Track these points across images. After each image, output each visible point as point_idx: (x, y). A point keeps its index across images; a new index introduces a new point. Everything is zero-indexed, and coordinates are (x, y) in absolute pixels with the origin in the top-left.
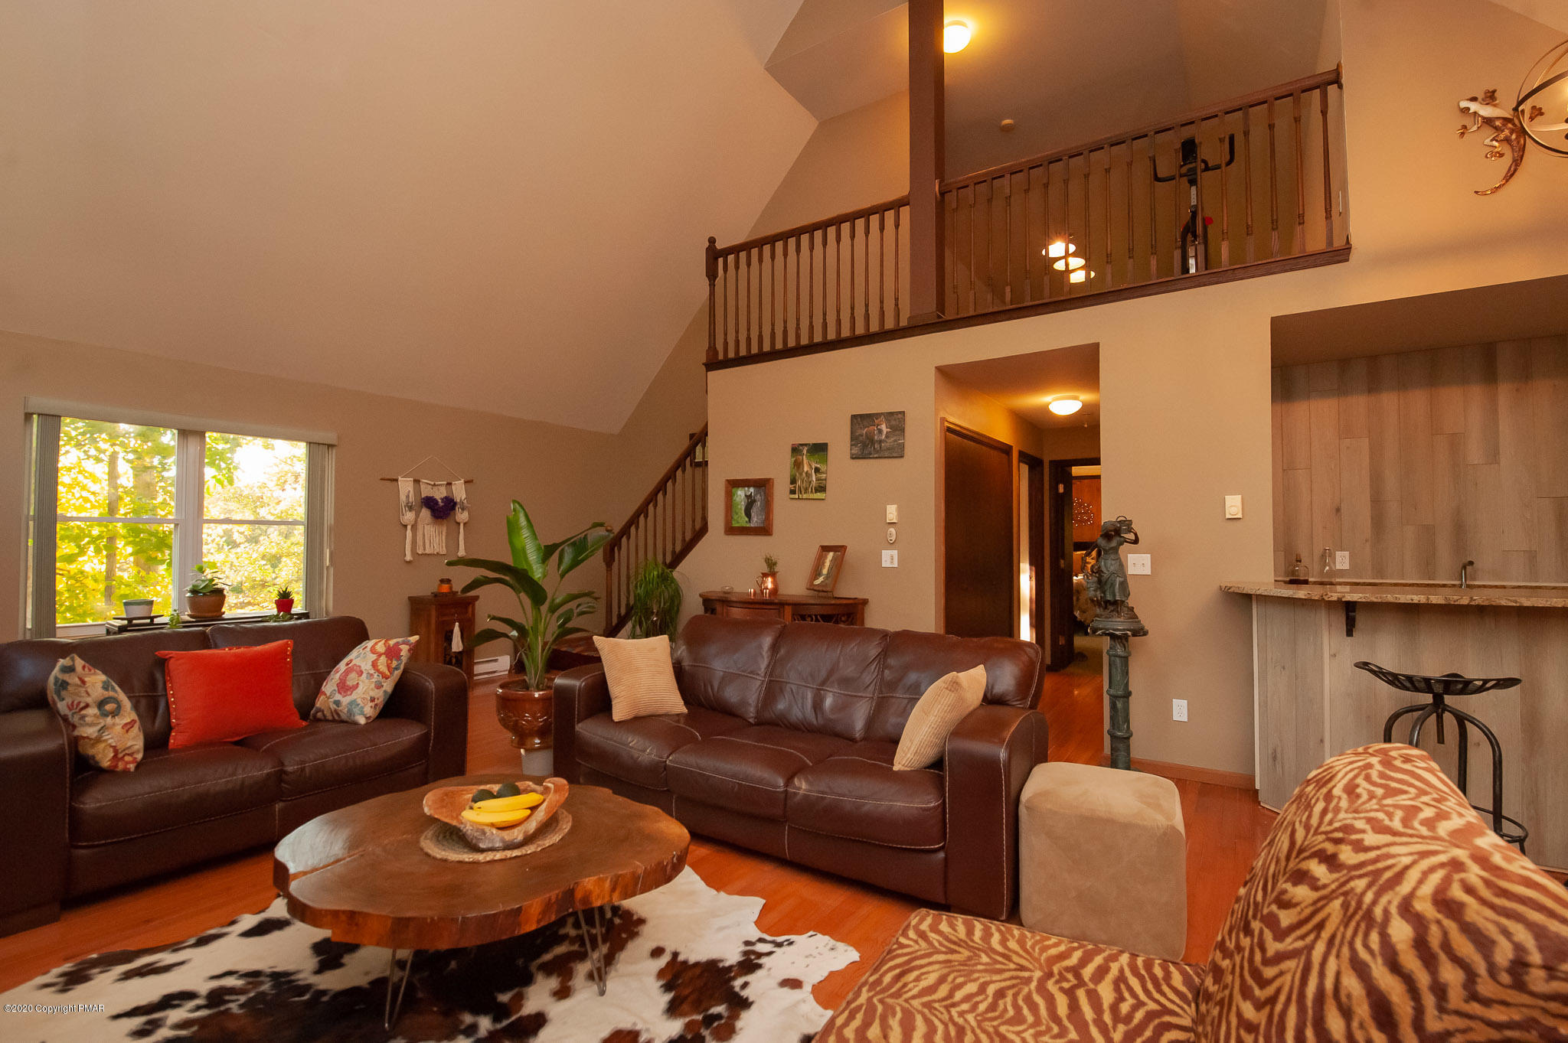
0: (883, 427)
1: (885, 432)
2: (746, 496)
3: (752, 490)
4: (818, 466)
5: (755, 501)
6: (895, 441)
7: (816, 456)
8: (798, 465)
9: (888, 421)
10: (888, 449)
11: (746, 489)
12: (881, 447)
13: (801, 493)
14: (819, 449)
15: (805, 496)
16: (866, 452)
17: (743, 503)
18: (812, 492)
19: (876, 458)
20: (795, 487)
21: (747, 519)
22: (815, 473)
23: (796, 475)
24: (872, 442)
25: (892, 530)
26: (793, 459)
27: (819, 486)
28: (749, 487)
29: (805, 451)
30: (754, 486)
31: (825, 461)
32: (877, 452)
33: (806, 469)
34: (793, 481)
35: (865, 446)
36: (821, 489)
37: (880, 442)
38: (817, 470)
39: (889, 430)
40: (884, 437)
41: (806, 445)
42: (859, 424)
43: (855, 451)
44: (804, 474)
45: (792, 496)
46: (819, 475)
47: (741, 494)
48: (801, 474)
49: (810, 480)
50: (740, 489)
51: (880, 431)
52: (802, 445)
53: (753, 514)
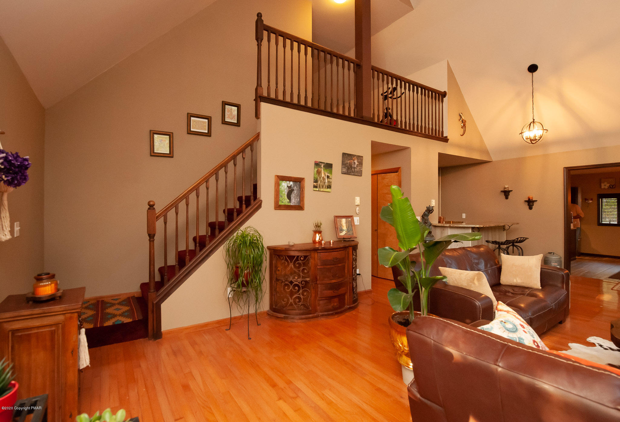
0: (356, 161)
1: (356, 164)
2: (287, 186)
3: (291, 183)
4: (329, 175)
5: (293, 190)
6: (360, 169)
7: (328, 170)
8: (319, 173)
9: (358, 159)
10: (357, 172)
11: (288, 182)
12: (354, 171)
13: (320, 188)
14: (329, 166)
15: (322, 190)
16: (349, 171)
17: (286, 191)
18: (325, 188)
19: (353, 175)
20: (317, 184)
21: (288, 200)
22: (327, 178)
23: (318, 178)
24: (351, 167)
25: (357, 208)
26: (316, 170)
27: (329, 185)
28: (290, 181)
29: (322, 166)
30: (293, 181)
31: (331, 173)
32: (353, 172)
33: (323, 175)
34: (316, 181)
35: (348, 169)
36: (329, 187)
37: (354, 168)
38: (328, 177)
39: (358, 163)
40: (356, 166)
41: (323, 163)
42: (346, 158)
43: (344, 170)
44: (322, 178)
45: (315, 189)
46: (329, 180)
47: (284, 185)
48: (320, 178)
49: (325, 181)
50: (284, 181)
51: (355, 163)
52: (321, 162)
53: (292, 198)
